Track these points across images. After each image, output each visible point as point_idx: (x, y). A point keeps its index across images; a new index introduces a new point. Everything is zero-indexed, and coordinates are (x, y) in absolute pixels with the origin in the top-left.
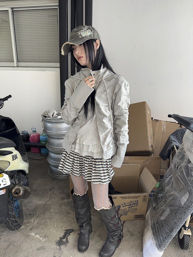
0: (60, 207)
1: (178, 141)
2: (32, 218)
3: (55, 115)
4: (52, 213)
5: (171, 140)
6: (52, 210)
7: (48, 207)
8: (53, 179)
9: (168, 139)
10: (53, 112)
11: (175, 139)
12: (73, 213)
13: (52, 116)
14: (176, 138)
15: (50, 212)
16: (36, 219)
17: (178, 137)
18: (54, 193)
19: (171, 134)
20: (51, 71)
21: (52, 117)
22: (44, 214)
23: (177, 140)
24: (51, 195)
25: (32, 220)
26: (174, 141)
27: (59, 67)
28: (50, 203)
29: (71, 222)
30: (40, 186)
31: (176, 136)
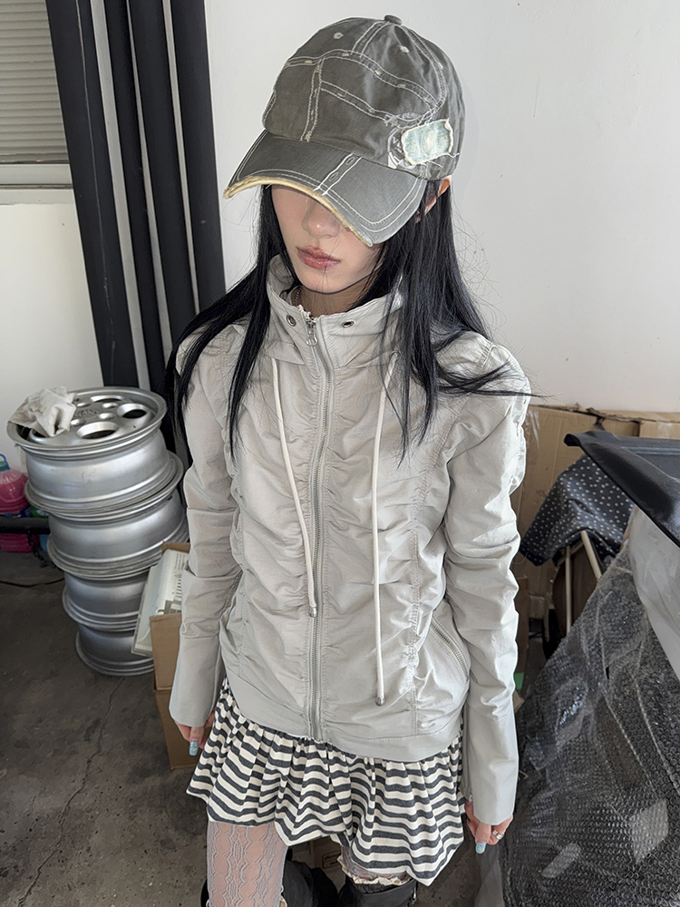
0: (131, 818)
1: (593, 501)
2: (10, 894)
3: (65, 425)
4: (98, 854)
5: (568, 500)
6: (95, 840)
7: (78, 822)
8: (99, 676)
9: (555, 491)
10: (55, 412)
11: (580, 492)
12: (184, 843)
13: (56, 428)
14: (587, 487)
15: (88, 850)
16: (29, 891)
17: (593, 482)
18: (103, 750)
19: (566, 472)
20: (40, 202)
21: (52, 434)
22: (63, 861)
23: (589, 495)
24: (89, 761)
26: (578, 502)
27: (70, 181)
28: (85, 802)
29: (177, 890)
30: (41, 721)
31: (585, 478)
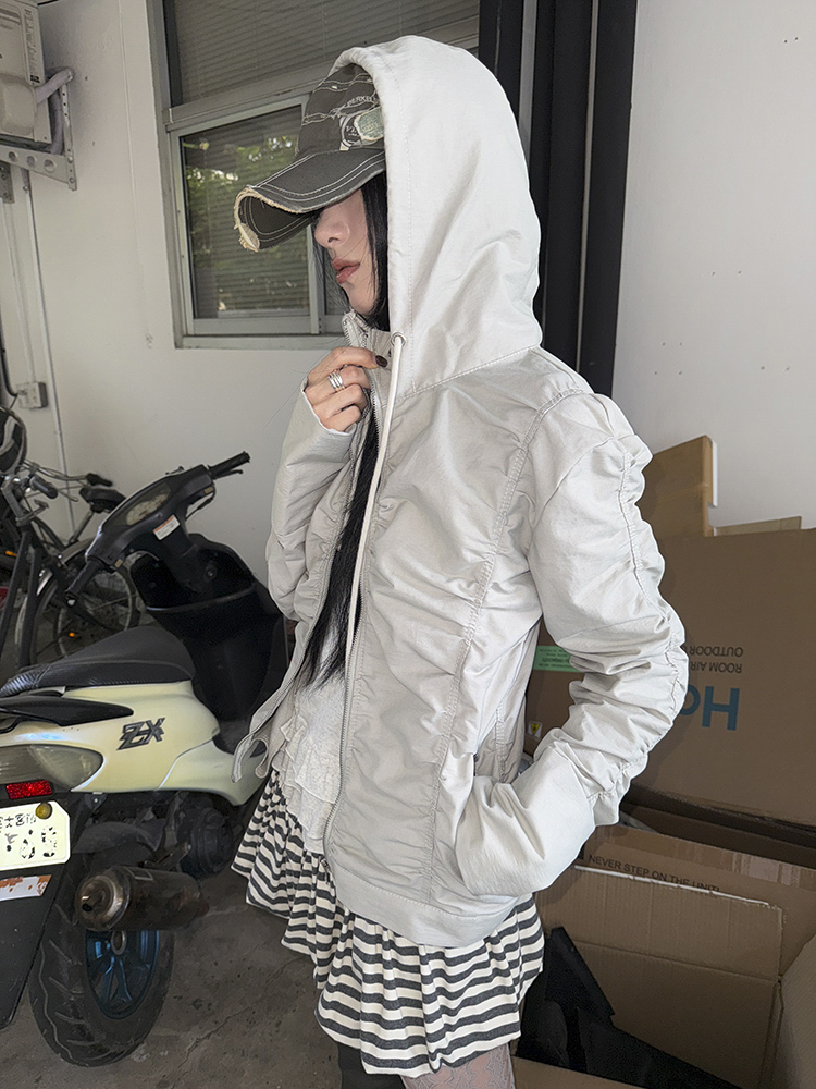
2: (193, 1028)
4: (284, 1035)
7: (283, 990)
16: (208, 1036)
22: (251, 1023)
25: (190, 1037)
